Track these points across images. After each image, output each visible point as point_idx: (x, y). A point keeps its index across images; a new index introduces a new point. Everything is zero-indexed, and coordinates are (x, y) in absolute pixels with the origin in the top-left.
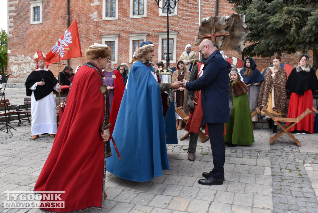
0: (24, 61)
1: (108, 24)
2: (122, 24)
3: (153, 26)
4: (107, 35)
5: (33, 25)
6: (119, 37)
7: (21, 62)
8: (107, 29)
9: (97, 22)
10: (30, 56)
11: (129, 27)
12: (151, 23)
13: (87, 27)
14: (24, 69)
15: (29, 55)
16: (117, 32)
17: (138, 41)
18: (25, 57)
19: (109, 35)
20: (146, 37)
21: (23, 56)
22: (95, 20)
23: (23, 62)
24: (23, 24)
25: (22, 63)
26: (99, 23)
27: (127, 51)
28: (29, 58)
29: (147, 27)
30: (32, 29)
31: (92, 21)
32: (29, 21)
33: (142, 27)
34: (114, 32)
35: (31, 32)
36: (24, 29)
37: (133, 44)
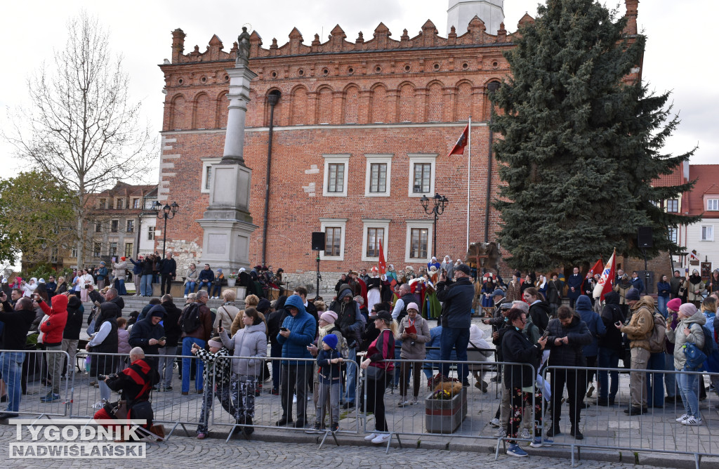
0: (186, 249)
1: (332, 203)
2: (352, 203)
3: (399, 210)
4: (329, 218)
5: (205, 194)
6: (348, 221)
7: (180, 251)
8: (329, 209)
9: (313, 198)
10: (196, 242)
11: (363, 208)
12: (396, 205)
13: (298, 204)
14: (184, 262)
15: (195, 240)
16: (345, 215)
17: (376, 229)
18: (186, 243)
19: (333, 218)
20: (388, 224)
21: (184, 241)
22: (311, 195)
23: (183, 251)
24: (188, 191)
25: (180, 253)
26: (318, 200)
27: (360, 243)
28: (195, 245)
29: (390, 210)
30: (202, 200)
31: (306, 196)
32: (199, 188)
33: (383, 210)
34: (340, 214)
35: (201, 206)
36: (189, 200)
37: (368, 233)
